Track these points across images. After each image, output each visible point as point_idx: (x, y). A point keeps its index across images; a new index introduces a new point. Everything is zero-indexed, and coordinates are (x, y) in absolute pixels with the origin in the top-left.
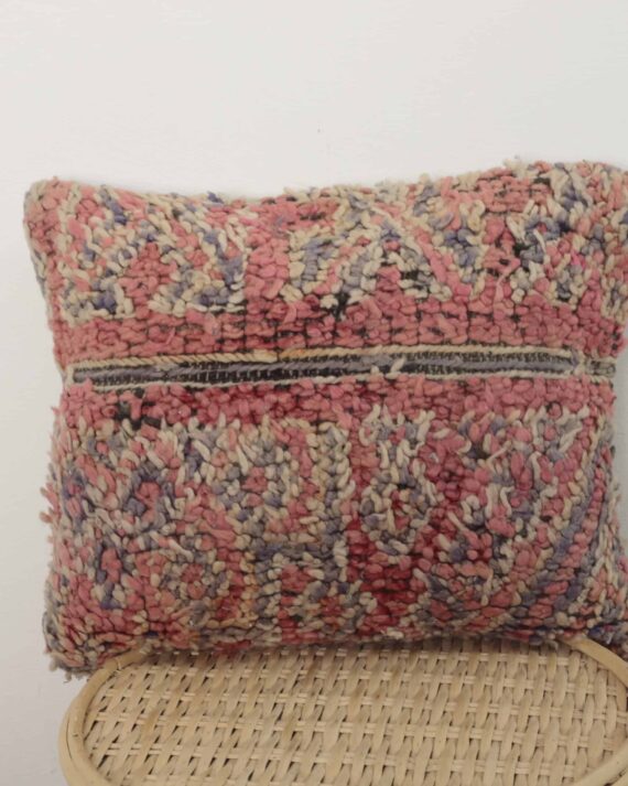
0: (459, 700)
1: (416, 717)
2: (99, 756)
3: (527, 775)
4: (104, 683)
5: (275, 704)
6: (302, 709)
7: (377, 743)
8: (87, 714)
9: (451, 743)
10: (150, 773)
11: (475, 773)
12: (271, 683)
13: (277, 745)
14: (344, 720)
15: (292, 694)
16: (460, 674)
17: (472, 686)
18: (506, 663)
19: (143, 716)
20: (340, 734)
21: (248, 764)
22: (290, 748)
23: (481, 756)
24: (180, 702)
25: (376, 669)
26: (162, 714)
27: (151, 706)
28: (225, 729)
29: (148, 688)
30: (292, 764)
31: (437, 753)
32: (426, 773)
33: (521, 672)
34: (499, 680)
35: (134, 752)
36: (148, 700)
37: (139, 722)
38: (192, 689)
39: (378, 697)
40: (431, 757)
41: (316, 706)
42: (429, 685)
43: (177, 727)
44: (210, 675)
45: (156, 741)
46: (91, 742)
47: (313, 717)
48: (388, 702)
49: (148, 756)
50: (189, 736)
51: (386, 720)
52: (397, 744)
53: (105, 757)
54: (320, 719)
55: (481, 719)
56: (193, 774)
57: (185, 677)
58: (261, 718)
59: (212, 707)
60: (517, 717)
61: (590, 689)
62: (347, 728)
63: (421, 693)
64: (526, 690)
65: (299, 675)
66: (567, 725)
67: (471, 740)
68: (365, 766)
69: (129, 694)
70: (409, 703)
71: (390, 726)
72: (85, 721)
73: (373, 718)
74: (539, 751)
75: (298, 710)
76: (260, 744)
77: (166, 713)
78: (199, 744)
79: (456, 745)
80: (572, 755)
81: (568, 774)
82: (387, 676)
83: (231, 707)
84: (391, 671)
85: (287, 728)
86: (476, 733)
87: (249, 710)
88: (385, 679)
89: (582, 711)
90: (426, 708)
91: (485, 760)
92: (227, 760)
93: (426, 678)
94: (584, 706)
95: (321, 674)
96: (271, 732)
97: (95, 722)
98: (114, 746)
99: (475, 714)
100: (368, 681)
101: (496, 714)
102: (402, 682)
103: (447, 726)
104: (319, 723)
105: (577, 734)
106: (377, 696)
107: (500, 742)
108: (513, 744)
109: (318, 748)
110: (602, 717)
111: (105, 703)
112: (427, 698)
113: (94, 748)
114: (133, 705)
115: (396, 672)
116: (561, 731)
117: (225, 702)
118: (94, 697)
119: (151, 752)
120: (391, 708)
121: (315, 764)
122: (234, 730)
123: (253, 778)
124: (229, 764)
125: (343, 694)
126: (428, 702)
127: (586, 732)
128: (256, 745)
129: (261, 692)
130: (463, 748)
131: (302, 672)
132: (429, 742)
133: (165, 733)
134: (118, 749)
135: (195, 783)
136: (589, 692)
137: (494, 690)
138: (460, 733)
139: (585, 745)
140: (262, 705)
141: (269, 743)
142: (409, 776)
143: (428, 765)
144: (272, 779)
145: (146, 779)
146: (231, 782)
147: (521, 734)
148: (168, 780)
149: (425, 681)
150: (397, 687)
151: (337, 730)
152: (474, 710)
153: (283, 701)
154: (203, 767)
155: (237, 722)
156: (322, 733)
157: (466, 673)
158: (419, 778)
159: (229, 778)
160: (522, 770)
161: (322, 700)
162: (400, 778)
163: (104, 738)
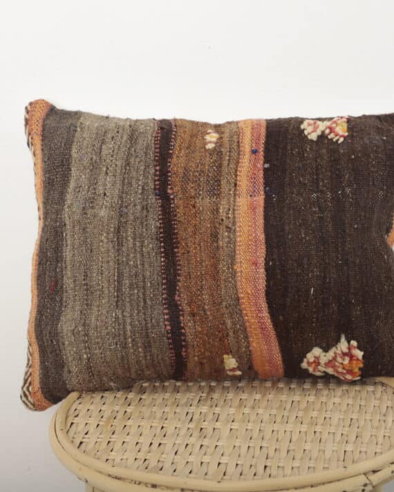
0: (306, 410)
1: (278, 420)
2: (77, 442)
3: (353, 451)
4: (75, 401)
5: (187, 413)
7: (255, 434)
8: (66, 418)
10: (112, 451)
11: (319, 451)
12: (183, 401)
13: (191, 435)
14: (233, 421)
15: (198, 406)
16: (305, 395)
17: (313, 402)
19: (102, 419)
20: (231, 429)
21: (173, 446)
22: (200, 437)
23: (322, 441)
24: (125, 412)
26: (115, 419)
27: (107, 414)
28: (156, 427)
29: (103, 404)
30: (202, 446)
31: (294, 439)
32: (288, 451)
34: (331, 398)
36: (104, 411)
37: (101, 423)
39: (254, 408)
40: (290, 442)
42: (286, 402)
43: (125, 426)
45: (113, 433)
46: (71, 434)
47: (212, 420)
48: (260, 411)
49: (109, 442)
50: (134, 430)
52: (268, 435)
53: (81, 443)
54: (217, 421)
56: (139, 451)
57: (126, 398)
58: (179, 420)
59: (147, 414)
60: (343, 420)
62: (235, 426)
63: (281, 406)
64: (348, 405)
66: (376, 424)
67: (315, 432)
68: (249, 447)
70: (274, 412)
71: (263, 424)
73: (252, 420)
76: (180, 435)
77: (117, 418)
80: (380, 440)
83: (159, 415)
85: (196, 426)
86: (318, 429)
87: (171, 416)
88: (257, 398)
89: (385, 415)
91: (325, 443)
92: (160, 444)
97: (72, 423)
99: (317, 418)
100: (246, 399)
102: (268, 400)
103: (299, 424)
104: (217, 423)
107: (334, 433)
108: (342, 434)
111: (77, 412)
113: (73, 438)
114: (95, 413)
117: (155, 412)
119: (110, 440)
120: (262, 414)
121: (216, 446)
122: (162, 428)
123: (178, 454)
124: (161, 446)
125: (230, 407)
126: (286, 411)
128: (178, 435)
129: (178, 406)
130: (311, 436)
132: (288, 433)
133: (119, 429)
134: (89, 438)
135: (141, 456)
136: (389, 405)
137: (328, 404)
138: (308, 428)
139: (388, 435)
140: (179, 413)
141: (186, 434)
142: (277, 452)
143: (289, 446)
144: (190, 454)
145: (109, 455)
146: (163, 456)
147: (347, 429)
148: (123, 455)
149: (283, 399)
150: (265, 403)
151: (229, 427)
152: (316, 416)
153: (192, 411)
154: (145, 448)
155: (164, 423)
156: (219, 429)
157: (309, 395)
158: (284, 453)
159: (162, 453)
160: (349, 448)
161: (217, 410)
162: (271, 453)
163: (79, 433)
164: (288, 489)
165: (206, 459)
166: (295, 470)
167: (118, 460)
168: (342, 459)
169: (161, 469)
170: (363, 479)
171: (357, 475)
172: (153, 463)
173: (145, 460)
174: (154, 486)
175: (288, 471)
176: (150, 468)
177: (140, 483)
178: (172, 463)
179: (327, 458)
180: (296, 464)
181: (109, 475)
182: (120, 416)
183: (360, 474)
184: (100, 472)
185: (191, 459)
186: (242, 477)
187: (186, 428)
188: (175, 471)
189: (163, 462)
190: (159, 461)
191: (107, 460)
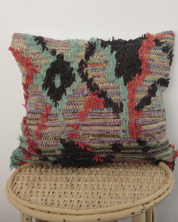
0: (119, 175)
1: (106, 180)
2: (17, 192)
3: (138, 194)
4: (18, 173)
5: (67, 177)
6: (74, 178)
7: (96, 187)
8: (13, 181)
9: (116, 186)
10: (32, 196)
11: (123, 194)
12: (65, 172)
13: (67, 188)
14: (86, 181)
16: (119, 168)
17: (122, 172)
18: (131, 166)
19: (29, 181)
20: (85, 185)
21: (59, 193)
22: (71, 189)
24: (40, 177)
25: (95, 167)
26: (34, 181)
27: (31, 179)
28: (52, 184)
29: (30, 174)
30: (72, 193)
32: (109, 194)
34: (130, 169)
35: (27, 191)
36: (30, 177)
37: (28, 183)
38: (43, 174)
40: (111, 190)
41: (78, 178)
42: (110, 171)
43: (39, 184)
44: (48, 170)
45: (33, 188)
46: (14, 188)
47: (77, 180)
48: (99, 176)
49: (31, 192)
50: (42, 186)
51: (98, 180)
52: (101, 187)
53: (19, 192)
54: (79, 181)
55: (125, 180)
56: (44, 196)
57: (41, 171)
58: (63, 181)
59: (49, 178)
60: (135, 179)
62: (87, 183)
63: (108, 173)
64: (137, 172)
66: (149, 181)
67: (122, 185)
68: (92, 193)
69: (25, 176)
70: (104, 176)
71: (99, 182)
72: (12, 183)
73: (94, 180)
74: (141, 188)
77: (36, 181)
78: (45, 188)
79: (118, 187)
80: (150, 188)
81: (149, 193)
83: (54, 179)
84: (99, 168)
85: (70, 184)
86: (123, 184)
87: (59, 179)
88: (97, 170)
89: (153, 177)
91: (126, 190)
92: (53, 192)
95: (80, 169)
97: (15, 183)
98: (21, 189)
99: (123, 179)
100: (93, 171)
101: (129, 179)
102: (102, 171)
103: (115, 182)
104: (79, 182)
105: (152, 183)
106: (96, 175)
107: (130, 186)
108: (134, 186)
109: (79, 189)
110: (159, 178)
111: (18, 178)
113: (15, 190)
114: (26, 178)
115: (101, 168)
116: (147, 182)
117: (52, 177)
118: (15, 177)
119: (32, 191)
120: (99, 178)
121: (78, 193)
122: (55, 184)
123: (61, 196)
124: (54, 193)
125: (86, 174)
126: (110, 176)
127: (154, 182)
128: (61, 188)
129: (63, 174)
130: (120, 187)
132: (110, 186)
133: (35, 186)
134: (22, 190)
135: (44, 198)
136: (155, 172)
137: (128, 172)
138: (119, 184)
139: (154, 186)
140: (63, 178)
141: (65, 188)
142: (105, 195)
143: (110, 192)
144: (66, 197)
145: (30, 198)
146: (54, 198)
147: (136, 183)
148: (36, 198)
149: (109, 170)
150: (101, 172)
151: (84, 184)
152: (123, 178)
153: (69, 176)
154: (46, 194)
155: (56, 182)
156: (80, 185)
157: (121, 168)
158: (107, 195)
159: (54, 197)
160: (136, 192)
161: (80, 176)
162: (102, 196)
163: (18, 187)
164: (108, 213)
165: (73, 199)
166: (112, 203)
167: (34, 200)
168: (133, 198)
169: (53, 204)
170: (141, 207)
171: (139, 205)
172: (49, 201)
173: (46, 200)
174: (49, 212)
175: (109, 204)
176: (47, 203)
177: (43, 211)
178: (58, 201)
179: (126, 198)
180: (112, 200)
181: (29, 208)
182: (37, 179)
183: (140, 205)
184: (26, 206)
185: (66, 199)
186: (88, 207)
187: (65, 185)
188: (58, 205)
189: (54, 201)
190: (52, 200)
191: (29, 200)
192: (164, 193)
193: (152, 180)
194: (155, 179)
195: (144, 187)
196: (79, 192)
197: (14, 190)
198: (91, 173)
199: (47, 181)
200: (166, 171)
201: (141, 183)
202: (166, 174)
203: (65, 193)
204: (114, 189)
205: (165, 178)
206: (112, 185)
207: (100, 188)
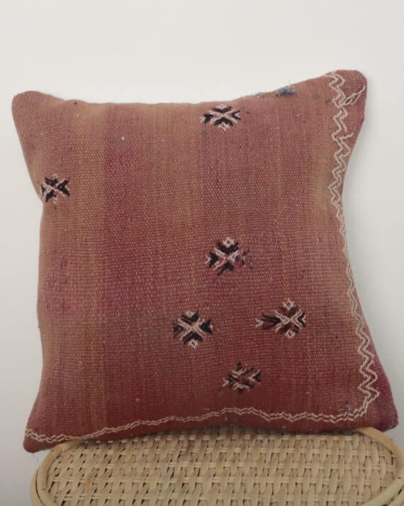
6: (186, 471)
9: (284, 486)
18: (312, 441)
25: (230, 446)
33: (323, 445)
35: (82, 498)
38: (113, 462)
41: (195, 468)
44: (123, 454)
51: (241, 474)
55: (301, 472)
61: (368, 453)
65: (181, 452)
69: (72, 466)
72: (47, 482)
75: (183, 471)
79: (288, 487)
81: (360, 500)
82: (237, 450)
84: (240, 447)
90: (266, 467)
93: (263, 450)
94: (365, 462)
95: (195, 450)
96: (168, 484)
98: (69, 495)
101: (311, 470)
105: (363, 479)
106: (234, 461)
109: (200, 492)
110: (376, 468)
112: (265, 462)
115: (243, 448)
116: (353, 477)
118: (49, 469)
127: (368, 477)
131: (182, 450)
192: (392, 500)
193: (362, 472)
194: (369, 468)
195: (347, 487)
196: (201, 499)
197: (53, 497)
198: (222, 458)
199: (124, 475)
200: (391, 453)
201: (339, 478)
202: (392, 458)
203: (169, 503)
204: (279, 492)
205: (392, 468)
206: (273, 484)
207: (249, 491)
